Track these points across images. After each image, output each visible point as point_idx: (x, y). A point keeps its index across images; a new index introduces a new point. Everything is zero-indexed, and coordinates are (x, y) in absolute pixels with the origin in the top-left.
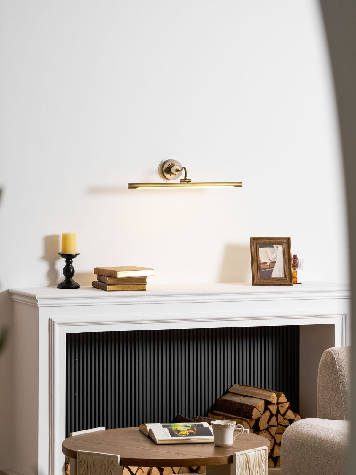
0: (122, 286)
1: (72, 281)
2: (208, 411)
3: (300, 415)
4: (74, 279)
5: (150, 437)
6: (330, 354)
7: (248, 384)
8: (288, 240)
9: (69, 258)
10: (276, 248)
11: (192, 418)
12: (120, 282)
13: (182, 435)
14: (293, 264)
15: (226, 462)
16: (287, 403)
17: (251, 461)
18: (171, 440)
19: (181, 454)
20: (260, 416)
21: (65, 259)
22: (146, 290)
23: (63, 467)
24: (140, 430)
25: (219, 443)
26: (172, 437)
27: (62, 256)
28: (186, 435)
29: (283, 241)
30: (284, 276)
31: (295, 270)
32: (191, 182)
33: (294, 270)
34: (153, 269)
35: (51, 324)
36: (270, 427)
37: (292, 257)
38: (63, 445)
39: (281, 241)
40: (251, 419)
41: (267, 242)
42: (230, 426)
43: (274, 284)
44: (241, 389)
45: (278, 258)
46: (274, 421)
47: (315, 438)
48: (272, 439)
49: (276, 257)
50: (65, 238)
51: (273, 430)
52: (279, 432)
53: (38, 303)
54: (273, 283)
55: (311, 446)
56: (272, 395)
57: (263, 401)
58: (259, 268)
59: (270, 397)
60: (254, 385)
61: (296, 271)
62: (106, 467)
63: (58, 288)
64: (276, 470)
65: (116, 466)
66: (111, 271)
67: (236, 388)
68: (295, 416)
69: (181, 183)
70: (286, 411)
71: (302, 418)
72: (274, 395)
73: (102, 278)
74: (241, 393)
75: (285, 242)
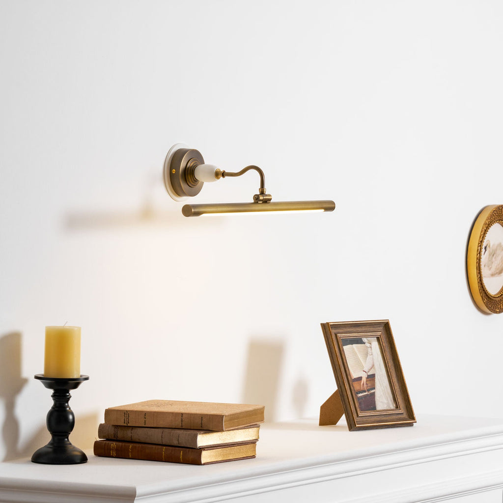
1: (68, 444)
8: (386, 326)
9: (63, 387)
10: (368, 345)
21: (51, 391)
27: (44, 383)
30: (394, 405)
32: (271, 201)
49: (373, 365)
54: (384, 421)
58: (353, 391)
63: (33, 461)
66: (191, 415)
69: (254, 203)
75: (381, 330)
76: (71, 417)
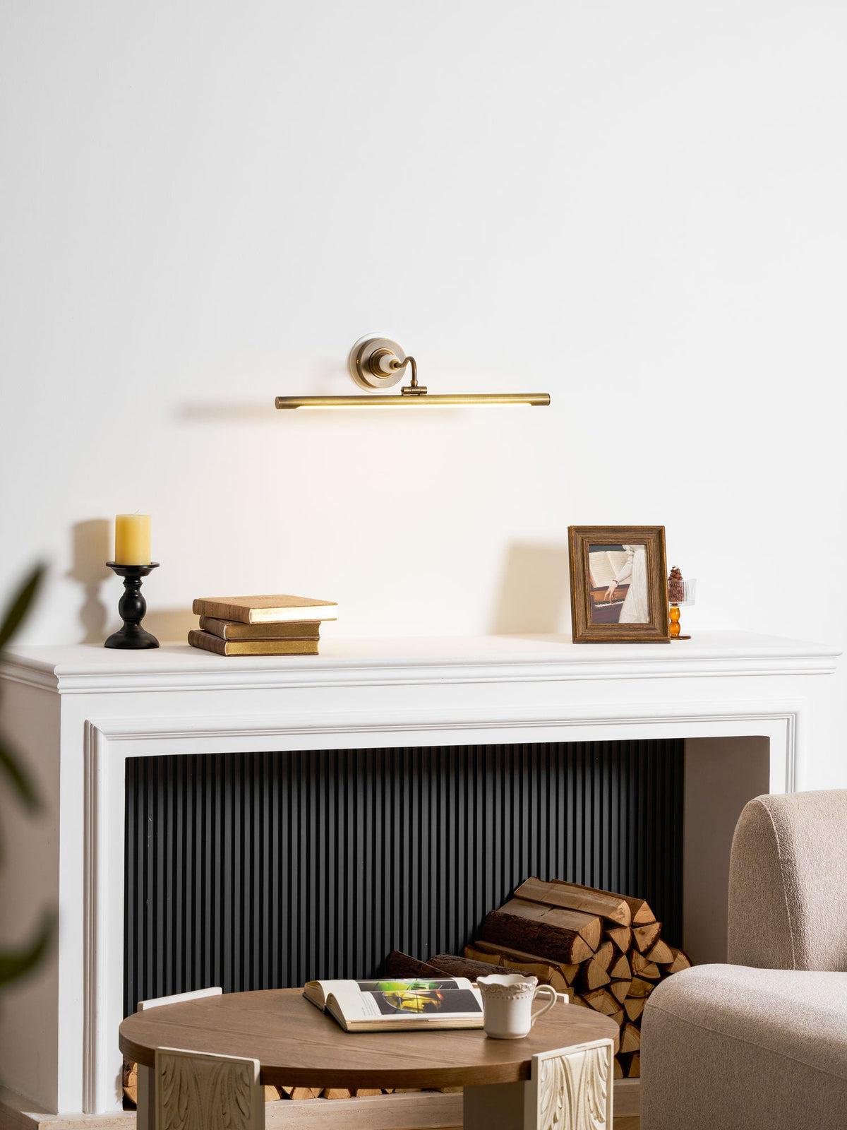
0: (261, 643)
1: (139, 630)
2: (466, 943)
3: (685, 954)
4: (146, 625)
5: (330, 1015)
6: (760, 809)
7: (561, 878)
8: (659, 532)
9: (133, 575)
10: (630, 553)
11: (426, 958)
12: (257, 635)
13: (408, 1010)
14: (670, 591)
15: (513, 1077)
16: (654, 925)
17: (573, 1074)
18: (382, 1022)
19: (405, 1056)
20: (590, 954)
21: (123, 579)
22: (317, 654)
23: (118, 1077)
24: (305, 996)
25: (497, 1031)
26: (383, 1013)
27: (114, 570)
28: (418, 1009)
29: (647, 536)
30: (648, 619)
31: (676, 605)
32: (428, 394)
33: (673, 605)
34: (335, 604)
35: (91, 734)
36: (615, 982)
37: (669, 574)
38: (122, 1032)
39: (643, 536)
40: (568, 961)
41: (608, 537)
42: (524, 989)
43: (626, 638)
44: (543, 889)
45: (634, 577)
46: (622, 967)
47: (723, 1013)
48: (619, 1010)
49: (630, 575)
50: (124, 527)
51: (622, 990)
52: (636, 993)
53: (59, 686)
54: (623, 636)
55: (714, 1033)
56: (619, 904)
57: (598, 919)
58: (588, 601)
59: (614, 909)
60: (574, 880)
61: (677, 607)
62: (226, 1088)
63: (106, 647)
64: (627, 1084)
65: (249, 1087)
66: (234, 606)
67: (533, 886)
68: (675, 957)
69: (402, 395)
70: (651, 945)
71: (692, 965)
72: (624, 906)
73: (212, 624)
74: (545, 901)
75: (652, 537)
76: (139, 604)
